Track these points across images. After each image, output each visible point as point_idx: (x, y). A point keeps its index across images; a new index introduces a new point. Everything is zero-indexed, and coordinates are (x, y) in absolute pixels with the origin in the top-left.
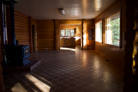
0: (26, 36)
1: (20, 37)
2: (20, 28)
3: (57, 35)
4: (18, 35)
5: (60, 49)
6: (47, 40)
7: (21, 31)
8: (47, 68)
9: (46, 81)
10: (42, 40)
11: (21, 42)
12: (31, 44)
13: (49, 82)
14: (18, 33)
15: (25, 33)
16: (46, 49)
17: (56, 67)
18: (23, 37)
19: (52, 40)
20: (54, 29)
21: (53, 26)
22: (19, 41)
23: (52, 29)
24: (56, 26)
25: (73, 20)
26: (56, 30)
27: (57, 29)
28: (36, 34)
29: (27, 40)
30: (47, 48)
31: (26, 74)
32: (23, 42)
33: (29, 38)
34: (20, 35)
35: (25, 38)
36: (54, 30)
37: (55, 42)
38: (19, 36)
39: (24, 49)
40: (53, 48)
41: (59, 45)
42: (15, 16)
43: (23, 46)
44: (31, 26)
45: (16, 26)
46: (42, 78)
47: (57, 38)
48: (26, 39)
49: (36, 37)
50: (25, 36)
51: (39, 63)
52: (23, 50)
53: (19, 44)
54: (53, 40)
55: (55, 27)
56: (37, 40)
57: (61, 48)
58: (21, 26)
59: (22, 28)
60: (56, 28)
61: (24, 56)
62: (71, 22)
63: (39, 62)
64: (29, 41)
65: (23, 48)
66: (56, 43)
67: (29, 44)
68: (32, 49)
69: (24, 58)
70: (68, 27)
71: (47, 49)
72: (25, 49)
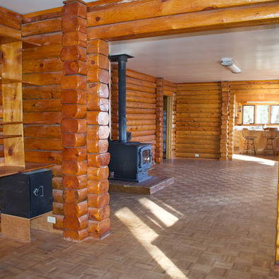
0: (149, 122)
1: (135, 125)
2: (135, 106)
3: (226, 120)
4: (131, 119)
5: (231, 159)
6: (198, 132)
7: (137, 111)
8: (184, 193)
9: (175, 210)
10: (187, 132)
11: (138, 136)
12: (158, 142)
13: (178, 212)
14: (131, 116)
15: (147, 116)
16: (195, 157)
17: (204, 192)
18: (142, 125)
19: (211, 133)
20: (217, 106)
21: (217, 97)
22: (133, 133)
23: (213, 106)
24: (224, 99)
25: (269, 82)
26: (223, 109)
27: (225, 105)
28: (173, 117)
29: (150, 132)
30: (197, 153)
31: (141, 198)
32: (141, 135)
33: (155, 128)
34: (137, 119)
35: (147, 127)
36: (218, 108)
37: (220, 140)
38: (134, 122)
39: (140, 150)
40: (213, 156)
41: (230, 149)
42: (128, 80)
43: (139, 144)
44: (162, 99)
45: (129, 101)
46: (169, 207)
47: (225, 130)
48: (149, 130)
49: (173, 126)
50: (147, 122)
51: (171, 183)
52: (139, 153)
53: (133, 139)
54: (214, 133)
55: (221, 102)
56: (175, 132)
57: (235, 157)
58: (138, 100)
59: (140, 105)
60: (223, 104)
61: (139, 165)
62: (264, 86)
63: (170, 181)
64: (155, 134)
65: (139, 148)
66: (222, 141)
67: (154, 142)
68: (161, 154)
69: (139, 169)
70: (263, 97)
71: (197, 155)
72: (142, 150)
